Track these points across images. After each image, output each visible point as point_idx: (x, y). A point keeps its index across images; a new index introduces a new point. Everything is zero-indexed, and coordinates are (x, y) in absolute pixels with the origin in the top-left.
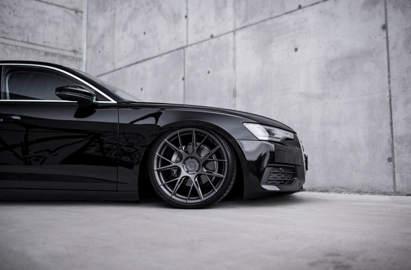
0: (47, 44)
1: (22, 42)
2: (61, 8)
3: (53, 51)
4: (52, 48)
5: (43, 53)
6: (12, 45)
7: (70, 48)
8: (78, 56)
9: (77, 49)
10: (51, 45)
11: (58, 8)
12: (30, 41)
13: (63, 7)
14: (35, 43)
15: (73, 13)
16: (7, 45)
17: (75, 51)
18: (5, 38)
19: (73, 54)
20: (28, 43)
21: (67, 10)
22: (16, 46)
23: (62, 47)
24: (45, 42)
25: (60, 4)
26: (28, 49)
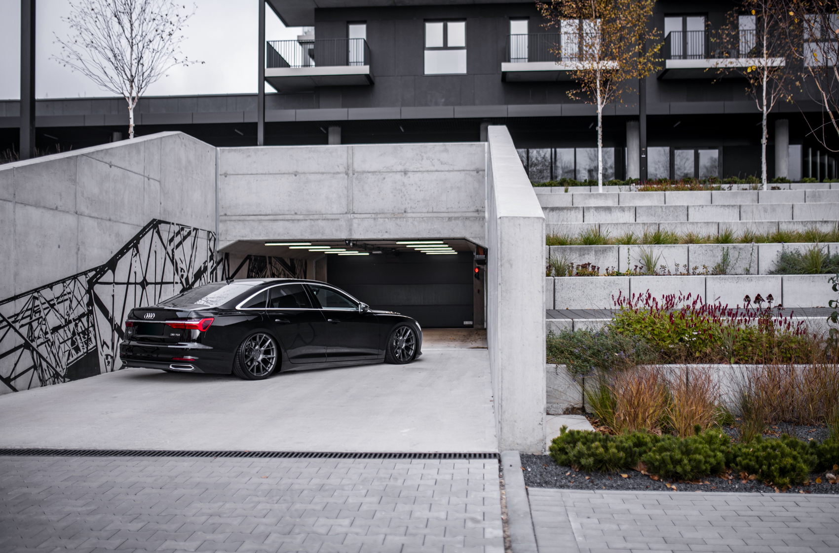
0: (450, 210)
1: (428, 212)
2: (462, 172)
3: (456, 215)
4: (455, 212)
5: (447, 219)
6: (420, 218)
7: (473, 209)
8: (481, 215)
9: (480, 209)
10: (454, 210)
11: (459, 173)
12: (435, 210)
13: (464, 170)
14: (439, 211)
15: (475, 173)
16: (415, 218)
17: (477, 211)
18: (413, 213)
19: (476, 214)
20: (433, 212)
21: (468, 172)
22: (423, 218)
23: (464, 209)
24: (448, 208)
25: (461, 168)
26: (433, 218)
